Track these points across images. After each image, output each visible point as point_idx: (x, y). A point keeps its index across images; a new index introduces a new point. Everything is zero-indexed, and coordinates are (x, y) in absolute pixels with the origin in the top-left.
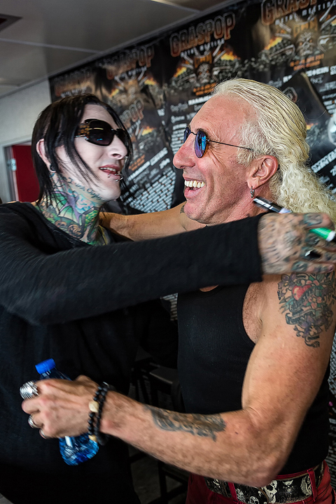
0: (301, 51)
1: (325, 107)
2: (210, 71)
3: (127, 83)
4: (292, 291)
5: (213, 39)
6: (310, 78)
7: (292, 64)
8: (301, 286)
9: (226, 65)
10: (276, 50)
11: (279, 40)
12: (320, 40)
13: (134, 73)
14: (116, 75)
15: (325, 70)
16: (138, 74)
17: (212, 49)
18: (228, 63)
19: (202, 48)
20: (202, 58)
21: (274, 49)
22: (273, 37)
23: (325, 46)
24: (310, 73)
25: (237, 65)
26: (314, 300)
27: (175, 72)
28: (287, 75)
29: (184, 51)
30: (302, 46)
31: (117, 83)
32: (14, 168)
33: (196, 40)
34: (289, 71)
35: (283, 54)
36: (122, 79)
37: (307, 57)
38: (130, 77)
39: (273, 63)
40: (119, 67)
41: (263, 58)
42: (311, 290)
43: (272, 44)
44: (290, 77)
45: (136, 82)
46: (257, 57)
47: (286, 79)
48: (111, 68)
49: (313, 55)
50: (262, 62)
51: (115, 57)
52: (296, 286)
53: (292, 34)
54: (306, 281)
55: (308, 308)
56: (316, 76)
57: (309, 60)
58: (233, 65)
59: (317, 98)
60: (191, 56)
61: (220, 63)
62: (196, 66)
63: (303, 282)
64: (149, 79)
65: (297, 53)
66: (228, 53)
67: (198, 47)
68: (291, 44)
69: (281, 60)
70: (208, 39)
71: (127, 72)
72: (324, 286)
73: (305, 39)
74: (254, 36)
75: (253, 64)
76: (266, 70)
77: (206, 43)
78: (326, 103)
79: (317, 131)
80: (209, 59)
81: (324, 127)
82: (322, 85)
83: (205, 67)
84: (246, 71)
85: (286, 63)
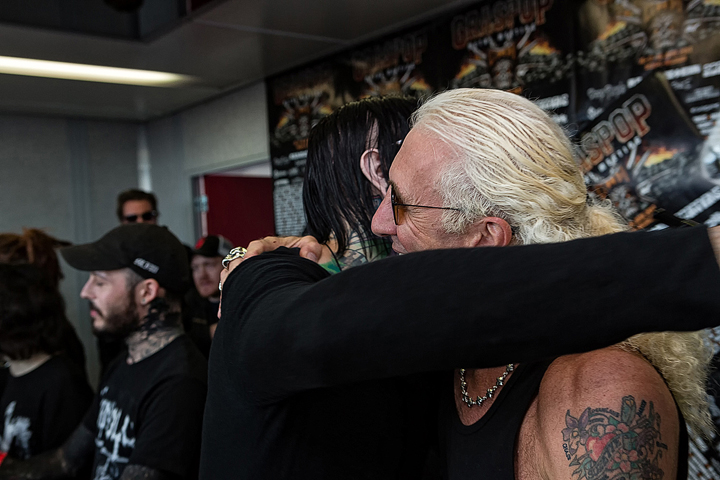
0: (656, 42)
1: (695, 124)
2: (513, 70)
3: (384, 86)
4: (586, 445)
5: (518, 24)
6: (671, 81)
7: (642, 61)
8: (598, 437)
9: (538, 62)
10: (617, 40)
11: (620, 26)
12: (686, 26)
13: (395, 71)
14: (368, 74)
15: (694, 69)
16: (401, 74)
17: (517, 38)
18: (541, 59)
19: (500, 37)
20: (500, 51)
21: (614, 39)
22: (613, 21)
23: (695, 35)
24: (670, 74)
25: (555, 62)
26: (624, 457)
27: (458, 70)
28: (634, 76)
29: (472, 41)
30: (657, 35)
31: (368, 87)
32: (204, 209)
33: (492, 25)
34: (636, 70)
35: (627, 46)
36: (377, 81)
37: (665, 50)
38: (389, 78)
39: (612, 59)
40: (371, 64)
41: (596, 51)
42: (616, 442)
43: (609, 31)
44: (638, 80)
45: (397, 85)
46: (587, 50)
47: (632, 83)
48: (361, 65)
49: (674, 47)
50: (594, 58)
51: (369, 48)
52: (591, 438)
53: (641, 16)
54: (605, 427)
55: (616, 472)
56: (680, 79)
57: (669, 54)
58: (548, 61)
59: (681, 111)
60: (484, 48)
61: (528, 59)
62: (491, 63)
64: (418, 80)
65: (650, 44)
66: (541, 43)
67: (494, 36)
68: (639, 32)
69: (625, 54)
70: (510, 24)
71: (384, 71)
72: (638, 430)
73: (663, 25)
74: (582, 20)
75: (580, 60)
76: (601, 69)
77: (506, 30)
78: (697, 119)
79: (683, 161)
80: (511, 52)
81: (693, 155)
82: (690, 92)
83: (505, 65)
84: (569, 71)
85: (632, 59)
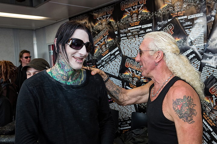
0: (176, 9)
1: (186, 32)
2: (137, 16)
3: (102, 21)
4: (177, 107)
5: (139, 4)
6: (179, 20)
7: (172, 14)
8: (179, 105)
9: (144, 14)
10: (165, 9)
11: (166, 5)
12: (183, 5)
13: (105, 17)
14: (98, 17)
15: (186, 17)
16: (107, 17)
17: (138, 8)
18: (145, 13)
19: (134, 7)
20: (134, 11)
22: (164, 4)
23: (186, 8)
24: (179, 18)
25: (149, 14)
26: (185, 108)
27: (123, 16)
29: (126, 9)
30: (176, 7)
31: (98, 21)
32: (52, 54)
33: (132, 4)
34: (170, 17)
35: (168, 10)
36: (100, 19)
37: (178, 12)
38: (103, 18)
39: (164, 14)
40: (99, 14)
41: (160, 12)
42: (183, 105)
43: (163, 6)
44: (171, 19)
45: (106, 20)
46: (157, 12)
47: (169, 20)
48: (95, 14)
49: (180, 11)
50: (159, 14)
51: (98, 10)
52: (178, 105)
53: (172, 3)
54: (180, 102)
55: (184, 112)
56: (182, 19)
57: (179, 13)
58: (147, 15)
59: (182, 28)
60: (129, 10)
61: (141, 14)
62: (131, 15)
63: (180, 103)
64: (111, 19)
65: (174, 10)
66: (145, 9)
67: (132, 7)
68: (171, 7)
69: (167, 13)
70: (136, 4)
71: (102, 16)
72: (187, 102)
73: (177, 5)
74: (156, 3)
75: (155, 14)
76: (161, 16)
78: (186, 30)
79: (182, 41)
80: (137, 12)
81: (185, 40)
82: (184, 23)
83: (135, 15)
84: (152, 17)
85: (169, 14)
